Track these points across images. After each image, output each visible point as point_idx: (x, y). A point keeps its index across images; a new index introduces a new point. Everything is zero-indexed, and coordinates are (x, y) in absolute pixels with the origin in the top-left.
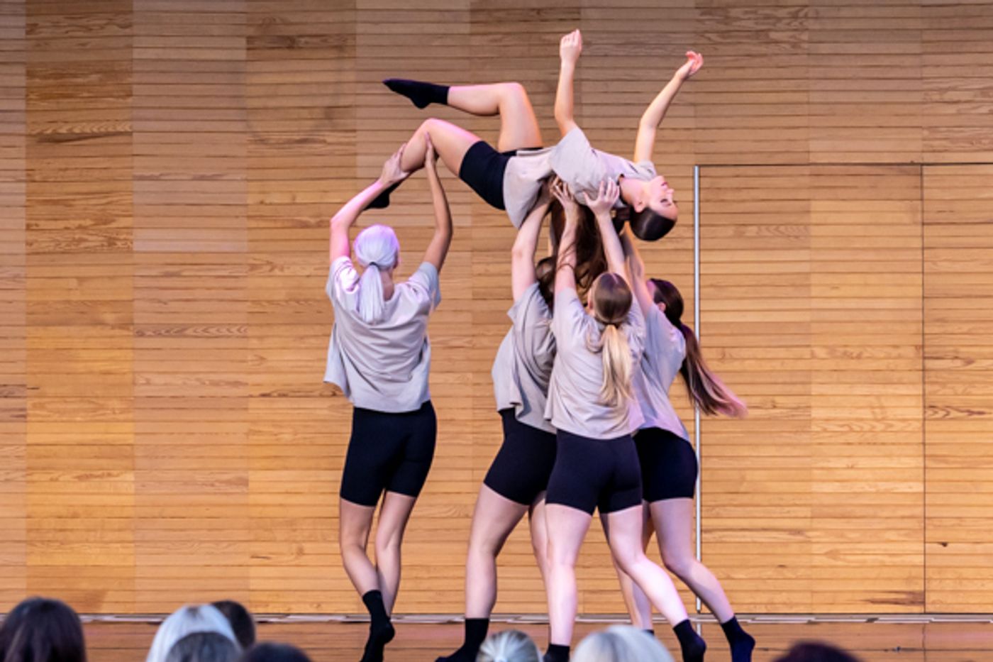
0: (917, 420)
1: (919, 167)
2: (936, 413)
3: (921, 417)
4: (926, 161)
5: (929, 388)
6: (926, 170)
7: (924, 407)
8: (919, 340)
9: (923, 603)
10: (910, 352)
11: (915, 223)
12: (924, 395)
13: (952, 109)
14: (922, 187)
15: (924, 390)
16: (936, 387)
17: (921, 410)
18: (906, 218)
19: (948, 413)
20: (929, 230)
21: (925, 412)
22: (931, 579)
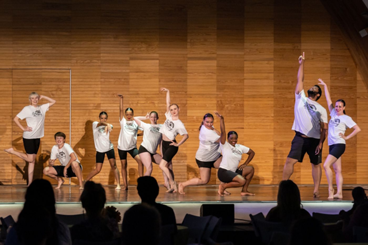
0: (10, 135)
1: (11, 70)
2: (15, 133)
3: (11, 134)
4: (14, 68)
5: (13, 127)
6: (14, 71)
7: (12, 132)
8: (11, 114)
9: (11, 182)
10: (9, 117)
11: (10, 84)
12: (12, 128)
13: (20, 55)
14: (12, 75)
15: (12, 127)
16: (15, 127)
17: (11, 132)
18: (8, 83)
19: (18, 133)
20: (14, 86)
21: (12, 133)
22: (13, 176)
